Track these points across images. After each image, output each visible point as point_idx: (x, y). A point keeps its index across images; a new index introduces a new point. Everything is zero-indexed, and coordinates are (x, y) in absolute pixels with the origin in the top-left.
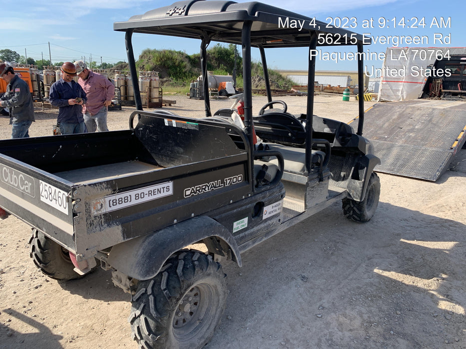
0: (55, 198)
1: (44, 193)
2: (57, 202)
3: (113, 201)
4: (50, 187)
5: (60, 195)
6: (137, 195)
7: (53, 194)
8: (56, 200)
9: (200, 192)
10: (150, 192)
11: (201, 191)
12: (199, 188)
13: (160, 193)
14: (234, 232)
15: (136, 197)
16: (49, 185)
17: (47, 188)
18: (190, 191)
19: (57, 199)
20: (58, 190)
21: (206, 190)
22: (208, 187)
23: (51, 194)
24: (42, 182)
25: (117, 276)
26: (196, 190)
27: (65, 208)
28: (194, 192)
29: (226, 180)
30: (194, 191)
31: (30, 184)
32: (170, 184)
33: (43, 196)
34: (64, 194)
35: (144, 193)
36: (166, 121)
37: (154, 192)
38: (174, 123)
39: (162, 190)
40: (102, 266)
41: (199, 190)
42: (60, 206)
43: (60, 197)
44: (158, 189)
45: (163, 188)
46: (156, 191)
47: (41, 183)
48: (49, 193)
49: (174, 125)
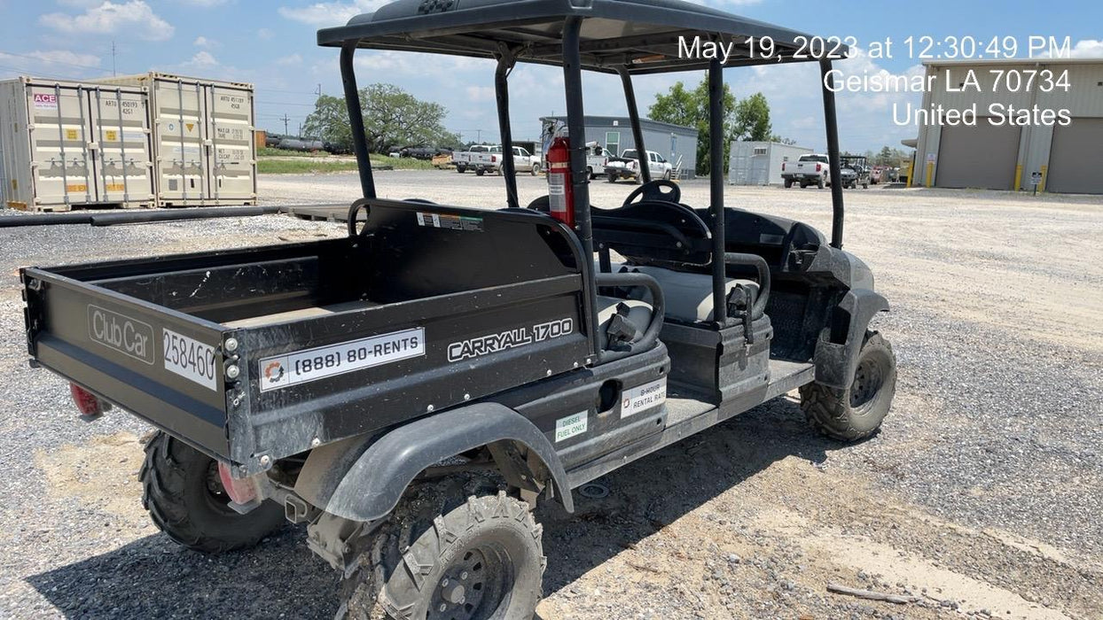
0: (191, 360)
1: (171, 354)
2: (196, 367)
3: (303, 363)
4: (182, 340)
5: (202, 353)
6: (352, 354)
7: (187, 354)
8: (194, 365)
9: (481, 351)
10: (378, 348)
11: (483, 349)
12: (479, 344)
13: (399, 350)
14: (557, 441)
15: (350, 356)
16: (180, 337)
17: (177, 343)
18: (461, 348)
19: (196, 362)
20: (197, 344)
21: (493, 349)
22: (499, 342)
23: (183, 353)
24: (169, 331)
25: (317, 533)
26: (474, 348)
27: (211, 378)
28: (469, 351)
29: (537, 329)
30: (468, 348)
31: (146, 339)
32: (419, 333)
33: (170, 360)
34: (208, 350)
35: (364, 349)
36: (420, 215)
37: (386, 349)
38: (436, 221)
39: (402, 344)
40: (289, 515)
41: (479, 348)
42: (202, 374)
43: (201, 357)
44: (394, 343)
45: (405, 341)
46: (391, 345)
47: (166, 333)
48: (180, 353)
49: (437, 224)
